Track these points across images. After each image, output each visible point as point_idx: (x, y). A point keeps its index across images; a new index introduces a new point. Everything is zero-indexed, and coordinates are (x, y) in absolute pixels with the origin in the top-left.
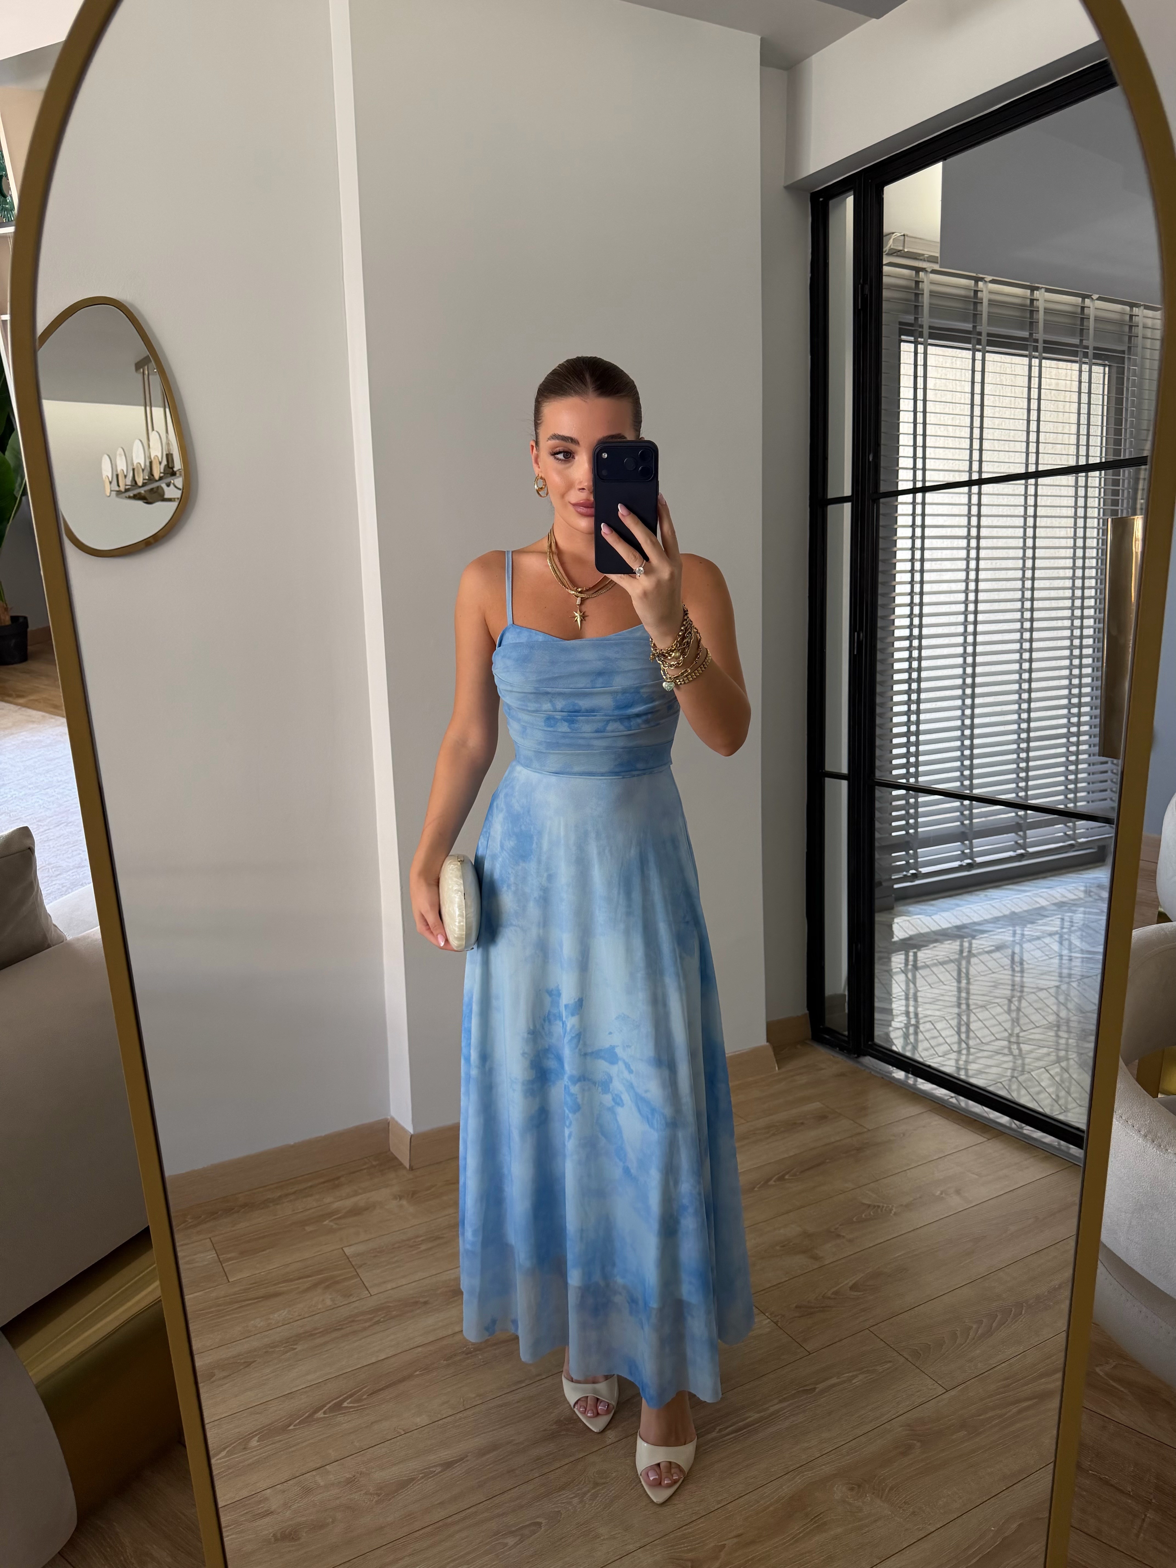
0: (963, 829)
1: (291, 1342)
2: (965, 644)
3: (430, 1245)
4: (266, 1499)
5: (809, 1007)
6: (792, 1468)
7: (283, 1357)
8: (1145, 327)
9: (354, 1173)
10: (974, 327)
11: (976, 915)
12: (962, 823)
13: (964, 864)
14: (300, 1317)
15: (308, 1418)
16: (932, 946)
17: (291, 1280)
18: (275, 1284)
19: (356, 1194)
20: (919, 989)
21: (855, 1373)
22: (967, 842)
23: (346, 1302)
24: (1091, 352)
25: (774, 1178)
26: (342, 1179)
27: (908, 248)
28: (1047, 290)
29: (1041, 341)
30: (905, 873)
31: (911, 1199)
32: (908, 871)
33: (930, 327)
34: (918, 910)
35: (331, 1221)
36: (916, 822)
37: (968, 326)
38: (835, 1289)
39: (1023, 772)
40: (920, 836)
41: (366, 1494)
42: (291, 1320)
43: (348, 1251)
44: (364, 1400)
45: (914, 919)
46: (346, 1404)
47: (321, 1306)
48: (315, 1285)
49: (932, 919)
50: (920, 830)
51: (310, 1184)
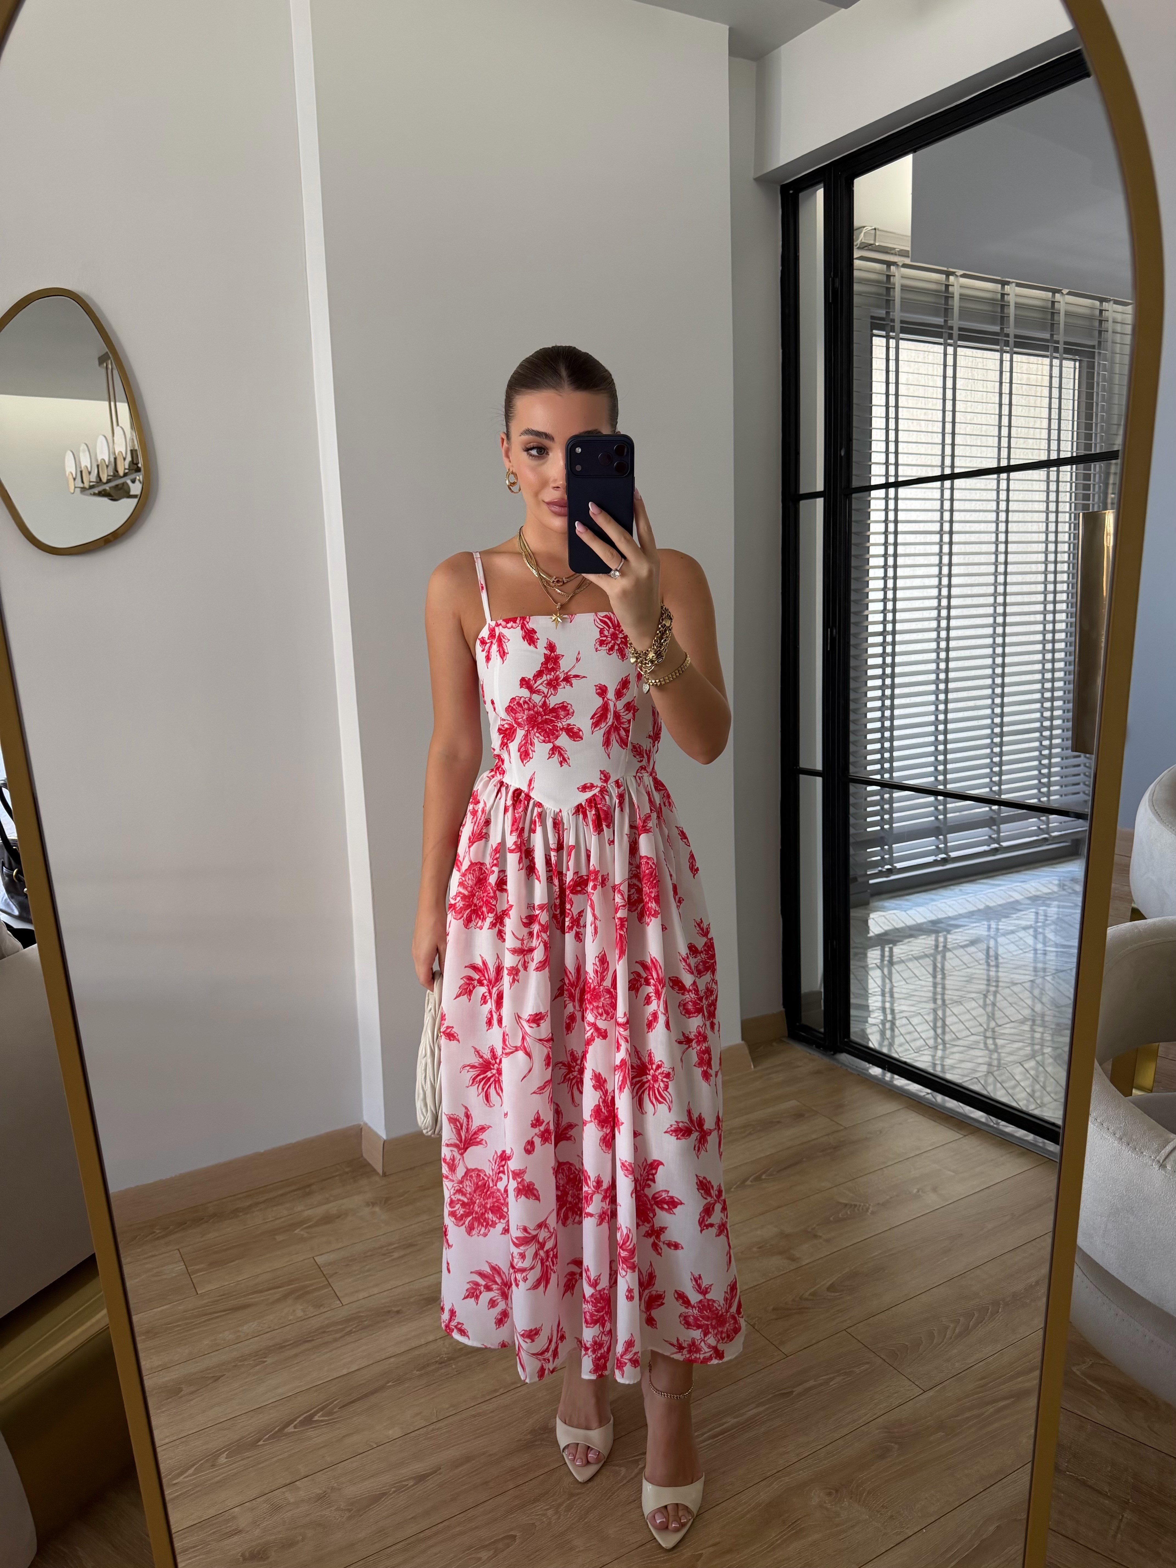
0: (937, 824)
1: (261, 1355)
2: (938, 640)
3: (402, 1253)
4: (234, 1518)
5: (785, 1004)
6: (769, 1474)
7: (251, 1371)
8: (1115, 322)
9: (324, 1180)
10: (946, 321)
11: (951, 909)
12: (937, 818)
13: (939, 859)
14: (269, 1330)
15: (278, 1432)
16: (907, 940)
17: (261, 1291)
18: (243, 1296)
19: (328, 1201)
20: (895, 985)
21: (831, 1376)
22: (941, 837)
23: (317, 1313)
24: (1061, 346)
25: (750, 1179)
26: (313, 1187)
27: (879, 241)
28: (1018, 285)
29: (1012, 335)
30: (880, 868)
31: (888, 1197)
32: (883, 867)
33: (902, 322)
34: (893, 905)
35: (301, 1230)
36: (891, 817)
37: (940, 321)
38: (813, 1290)
39: (997, 767)
40: (895, 831)
41: (336, 1510)
42: (262, 1332)
43: (319, 1260)
44: (336, 1412)
45: (889, 914)
46: (316, 1418)
47: (290, 1318)
48: (285, 1296)
49: (907, 914)
50: (894, 825)
51: (280, 1192)
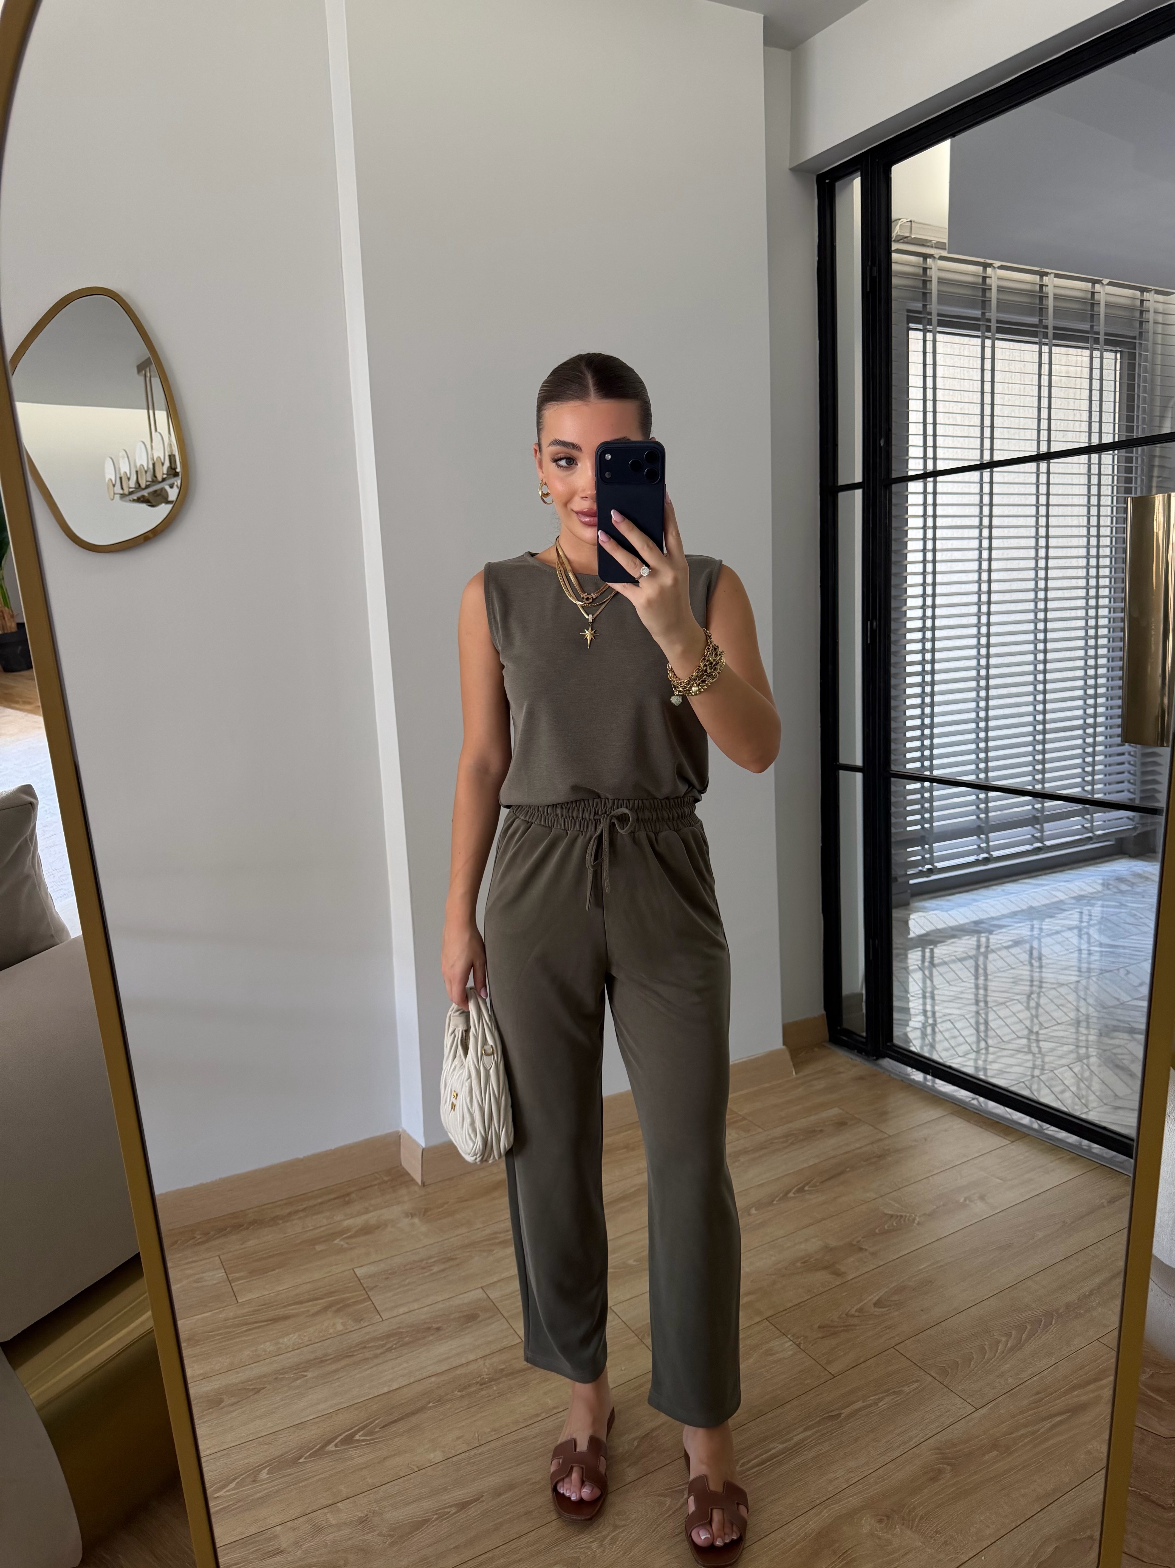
0: (979, 823)
1: (301, 1369)
2: (978, 636)
3: (442, 1267)
4: (276, 1537)
5: (826, 1007)
6: (818, 1502)
7: (293, 1384)
8: (1156, 312)
9: (364, 1189)
10: (983, 314)
11: (993, 910)
12: (978, 817)
13: (980, 859)
14: (309, 1343)
15: (319, 1451)
16: (949, 942)
17: (303, 1302)
18: (285, 1307)
19: (367, 1211)
20: (937, 987)
21: (881, 1395)
22: (983, 836)
23: (358, 1327)
24: (1101, 337)
25: (793, 1191)
26: (353, 1196)
27: (915, 233)
28: (1057, 276)
29: (1051, 327)
30: (920, 868)
31: (935, 1207)
32: (923, 866)
33: (939, 315)
34: (934, 906)
35: (341, 1240)
36: (932, 816)
37: (977, 313)
38: (858, 1306)
39: (1040, 763)
40: (935, 830)
41: (379, 1535)
42: (301, 1346)
43: (359, 1272)
44: (377, 1432)
45: (931, 915)
46: (357, 1437)
47: (331, 1331)
48: (326, 1309)
49: (949, 914)
50: (935, 824)
51: (320, 1200)
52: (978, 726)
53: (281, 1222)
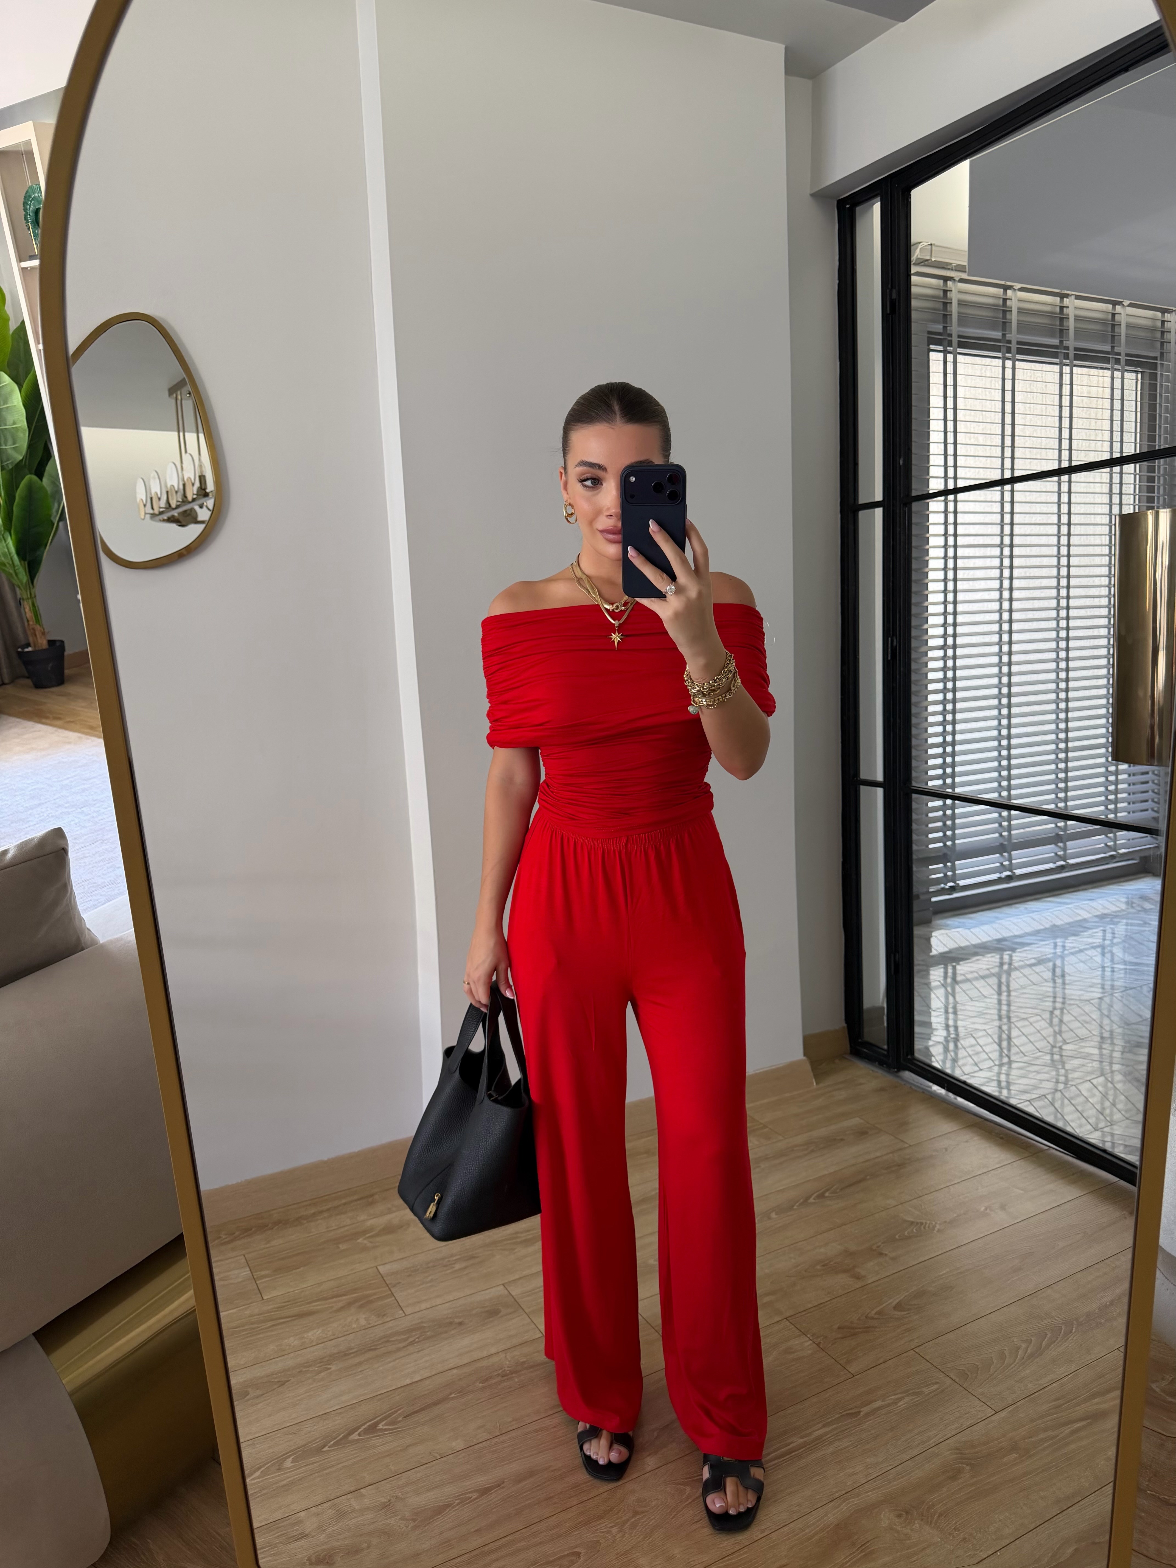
0: (1001, 841)
1: (325, 1362)
2: (1000, 654)
3: (463, 1265)
4: (300, 1522)
5: (847, 1020)
6: (837, 1495)
7: (316, 1377)
10: (1004, 335)
11: (1016, 927)
12: (1001, 835)
13: (1003, 876)
14: (333, 1337)
15: (343, 1440)
16: (971, 959)
17: (325, 1299)
18: (309, 1303)
19: (390, 1212)
20: (959, 1003)
21: (900, 1396)
22: (1005, 854)
23: (380, 1322)
24: (1123, 358)
25: (813, 1197)
26: (376, 1197)
27: (935, 257)
28: (1078, 298)
29: (1071, 348)
30: (942, 886)
31: (955, 1215)
32: (946, 884)
33: (959, 336)
34: (956, 923)
35: (365, 1239)
36: (954, 834)
37: (997, 335)
38: (878, 1309)
39: (1062, 783)
41: (401, 1519)
42: (325, 1340)
43: (382, 1269)
44: (400, 1422)
45: (953, 933)
46: (380, 1426)
47: (354, 1326)
48: (349, 1305)
49: (972, 932)
50: (957, 842)
51: (344, 1201)
52: (1000, 744)
53: (305, 1222)
